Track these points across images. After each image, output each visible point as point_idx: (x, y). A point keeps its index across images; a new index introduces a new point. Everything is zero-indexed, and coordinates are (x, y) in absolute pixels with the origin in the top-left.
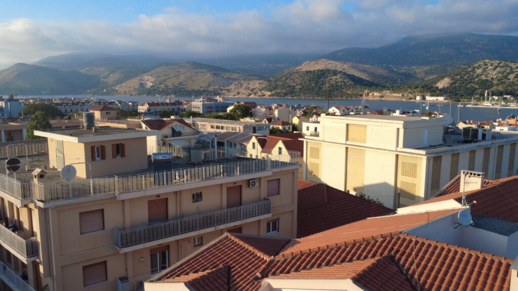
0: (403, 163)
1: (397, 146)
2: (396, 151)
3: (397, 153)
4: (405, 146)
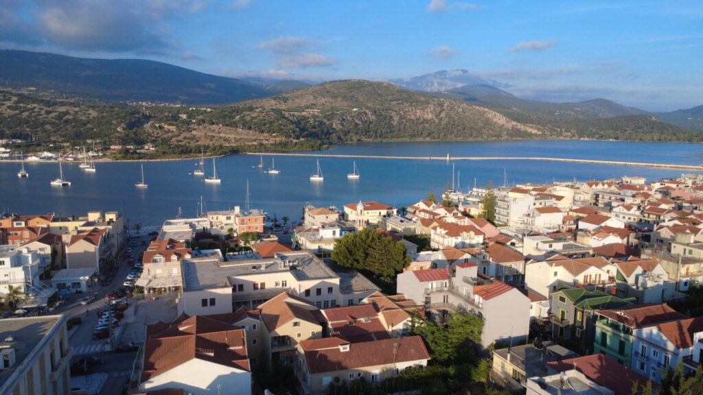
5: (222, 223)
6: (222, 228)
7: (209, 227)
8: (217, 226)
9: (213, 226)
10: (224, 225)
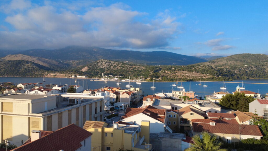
0: (32, 121)
1: (29, 112)
2: (28, 115)
3: (29, 117)
4: (33, 112)
5: (177, 95)
6: (177, 97)
7: (172, 96)
8: (175, 96)
9: (174, 96)
10: (178, 96)
